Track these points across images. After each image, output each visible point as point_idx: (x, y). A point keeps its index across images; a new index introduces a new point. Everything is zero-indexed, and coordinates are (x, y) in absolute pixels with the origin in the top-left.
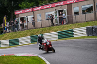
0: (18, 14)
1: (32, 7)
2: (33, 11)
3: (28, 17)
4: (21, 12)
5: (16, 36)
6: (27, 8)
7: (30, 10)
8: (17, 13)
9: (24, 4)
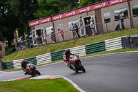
0: (34, 26)
1: (50, 16)
2: (52, 21)
3: (47, 29)
4: (37, 22)
5: (32, 54)
6: (44, 17)
7: (48, 19)
8: (32, 24)
9: (39, 13)
